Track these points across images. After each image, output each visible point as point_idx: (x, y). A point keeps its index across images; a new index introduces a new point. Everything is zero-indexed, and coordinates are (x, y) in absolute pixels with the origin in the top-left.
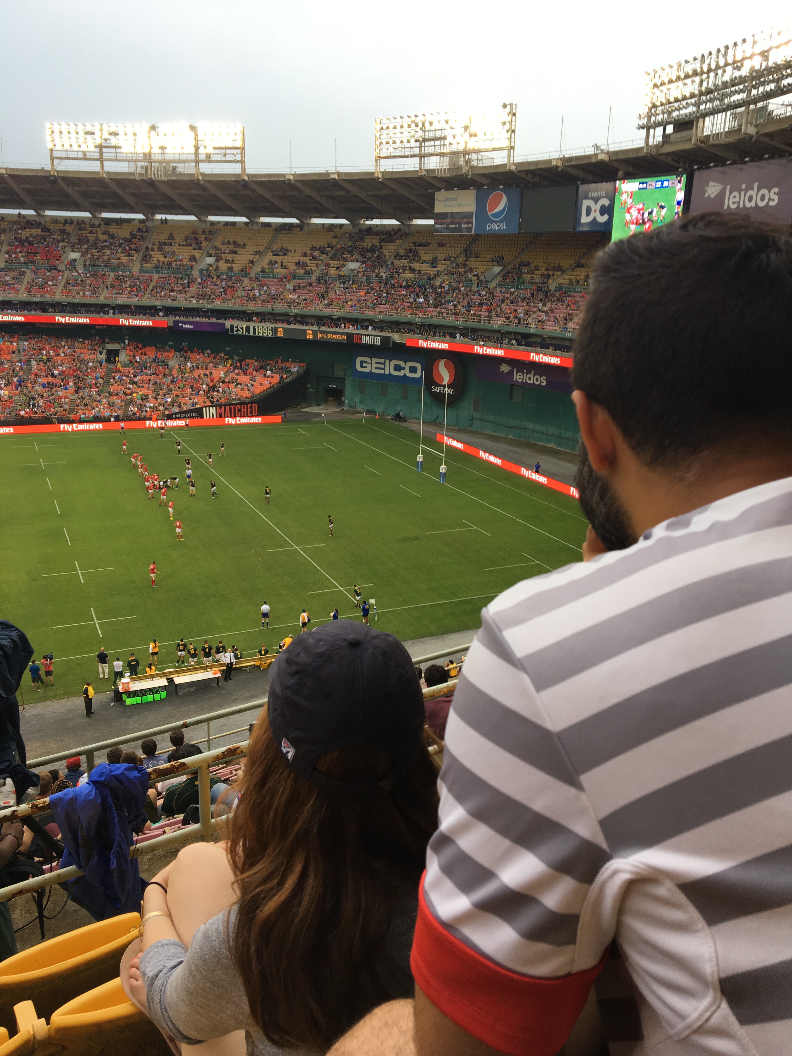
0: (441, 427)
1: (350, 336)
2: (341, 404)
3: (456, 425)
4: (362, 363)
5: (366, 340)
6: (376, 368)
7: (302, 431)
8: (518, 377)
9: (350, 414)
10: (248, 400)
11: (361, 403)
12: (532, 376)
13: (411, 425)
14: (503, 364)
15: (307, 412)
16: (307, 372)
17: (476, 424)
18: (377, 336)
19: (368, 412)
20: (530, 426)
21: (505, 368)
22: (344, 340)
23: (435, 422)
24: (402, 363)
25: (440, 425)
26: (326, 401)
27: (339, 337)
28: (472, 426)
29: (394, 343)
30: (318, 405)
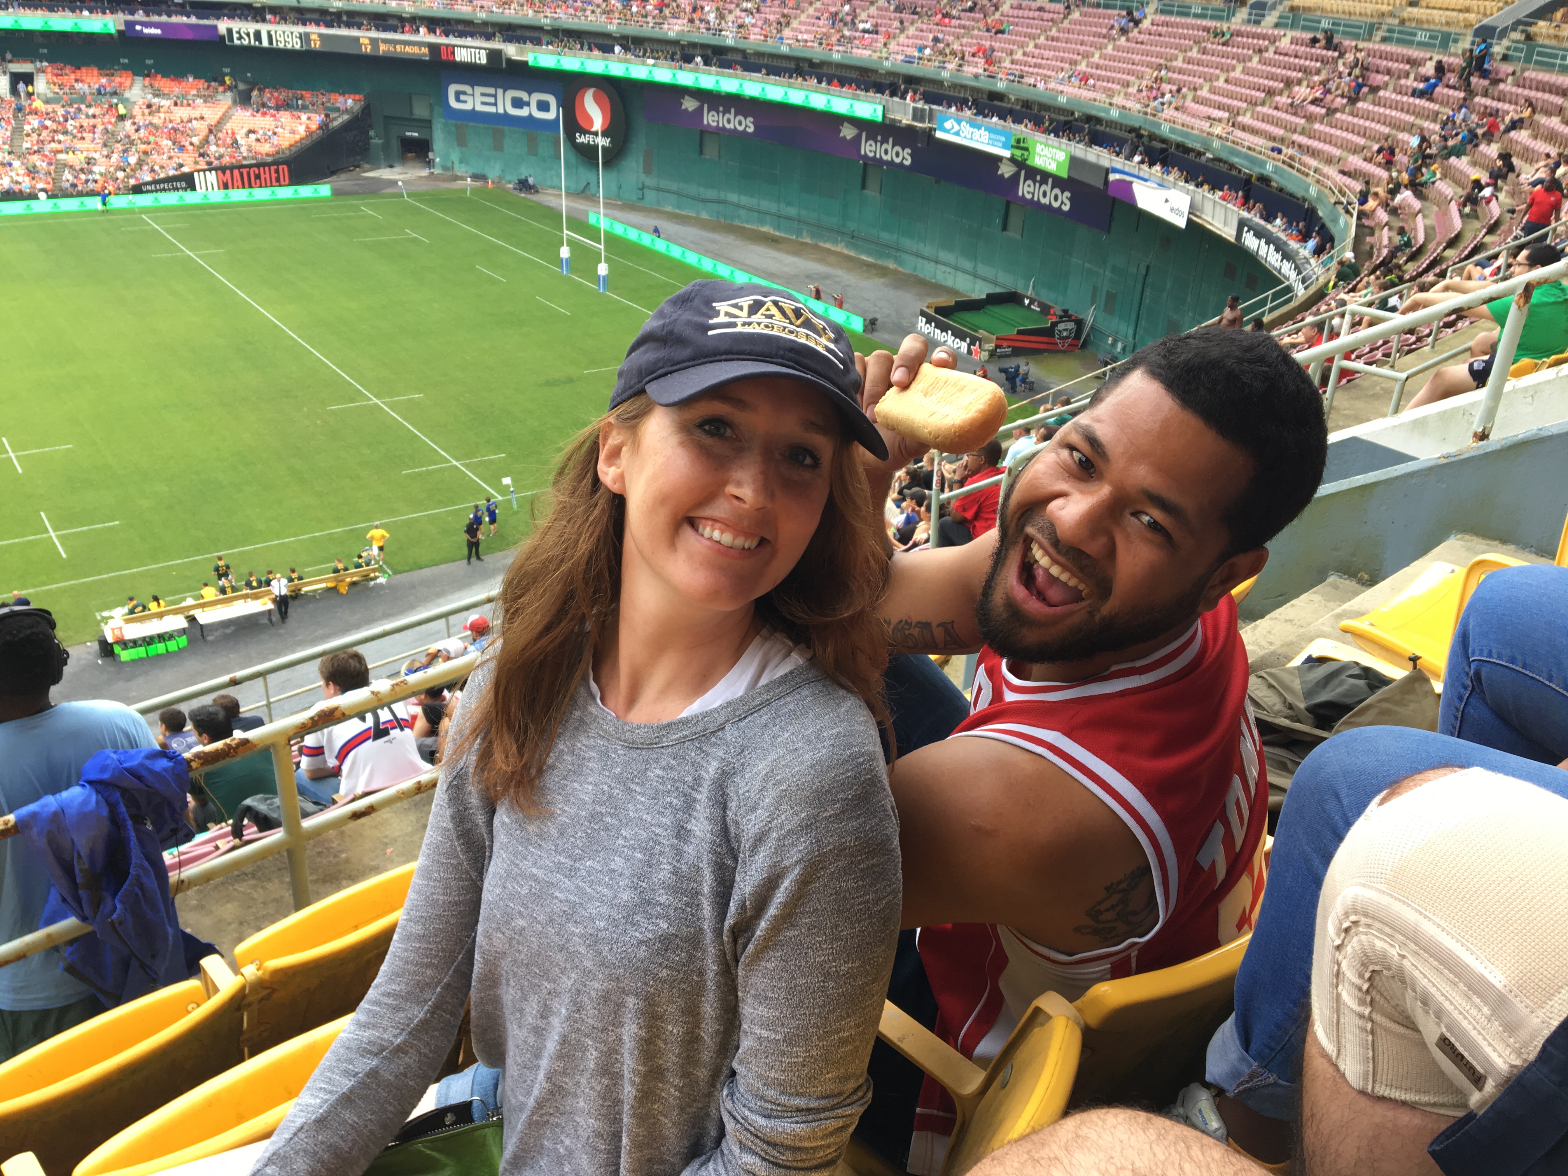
0: (594, 201)
1: (434, 48)
2: (430, 164)
3: (619, 197)
4: (458, 94)
5: (461, 56)
6: (483, 103)
7: (367, 209)
8: (711, 119)
9: (444, 180)
10: (270, 159)
11: (461, 162)
12: (732, 117)
13: (547, 198)
14: (686, 97)
15: (373, 178)
16: (366, 110)
17: (650, 195)
18: (480, 48)
19: (475, 177)
20: (733, 197)
21: (689, 104)
22: (424, 55)
23: (585, 193)
24: (524, 96)
25: (593, 199)
26: (403, 159)
27: (415, 50)
28: (643, 199)
29: (510, 61)
30: (391, 166)
